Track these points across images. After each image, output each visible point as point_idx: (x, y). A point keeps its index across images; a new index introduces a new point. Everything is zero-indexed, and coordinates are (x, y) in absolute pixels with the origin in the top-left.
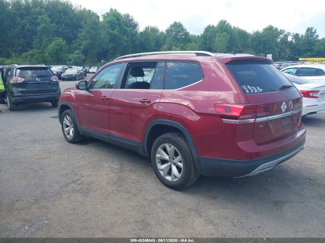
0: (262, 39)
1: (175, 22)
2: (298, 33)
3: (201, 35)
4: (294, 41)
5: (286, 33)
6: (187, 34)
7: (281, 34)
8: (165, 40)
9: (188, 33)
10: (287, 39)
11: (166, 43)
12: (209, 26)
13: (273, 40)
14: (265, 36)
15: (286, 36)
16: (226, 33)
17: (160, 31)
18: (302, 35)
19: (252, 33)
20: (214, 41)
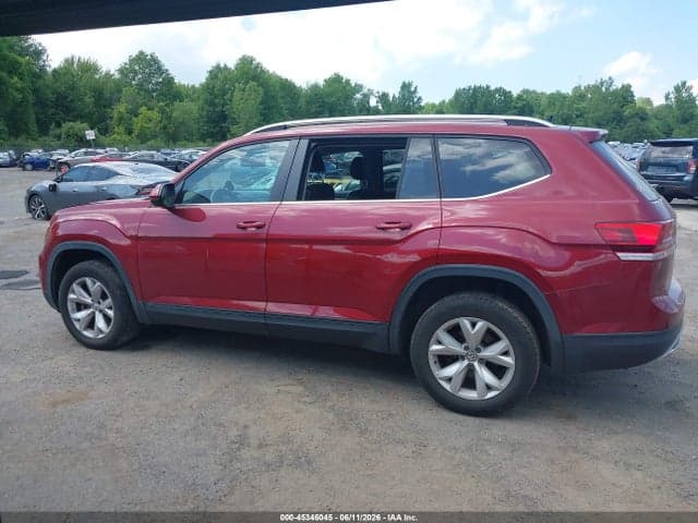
0: (326, 100)
1: (141, 53)
2: (386, 91)
3: (201, 85)
4: (380, 108)
5: (365, 91)
6: (169, 81)
7: (358, 92)
8: (120, 91)
9: (172, 78)
10: (368, 103)
11: (123, 100)
12: (218, 67)
13: (345, 102)
14: (330, 95)
15: (366, 97)
16: (254, 83)
17: (104, 70)
18: (394, 97)
19: (304, 86)
20: (231, 101)
